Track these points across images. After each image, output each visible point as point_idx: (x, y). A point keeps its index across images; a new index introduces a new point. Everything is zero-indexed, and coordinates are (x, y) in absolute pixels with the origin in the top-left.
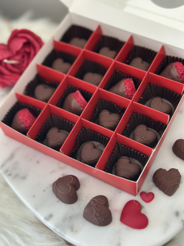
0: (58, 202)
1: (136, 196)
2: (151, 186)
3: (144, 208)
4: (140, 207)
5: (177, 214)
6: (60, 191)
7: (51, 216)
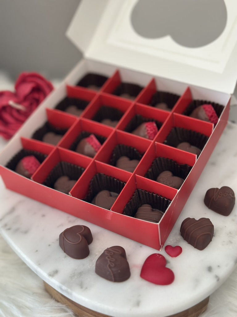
0: (65, 257)
1: (160, 250)
2: (178, 240)
3: (169, 262)
4: (164, 261)
5: (210, 269)
6: (68, 241)
7: (56, 272)
